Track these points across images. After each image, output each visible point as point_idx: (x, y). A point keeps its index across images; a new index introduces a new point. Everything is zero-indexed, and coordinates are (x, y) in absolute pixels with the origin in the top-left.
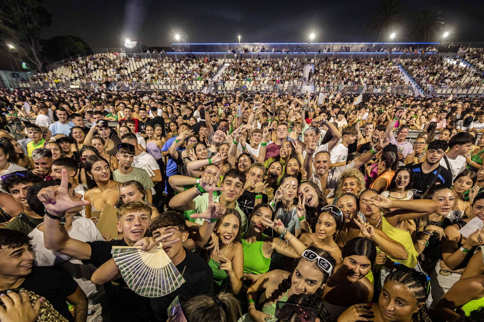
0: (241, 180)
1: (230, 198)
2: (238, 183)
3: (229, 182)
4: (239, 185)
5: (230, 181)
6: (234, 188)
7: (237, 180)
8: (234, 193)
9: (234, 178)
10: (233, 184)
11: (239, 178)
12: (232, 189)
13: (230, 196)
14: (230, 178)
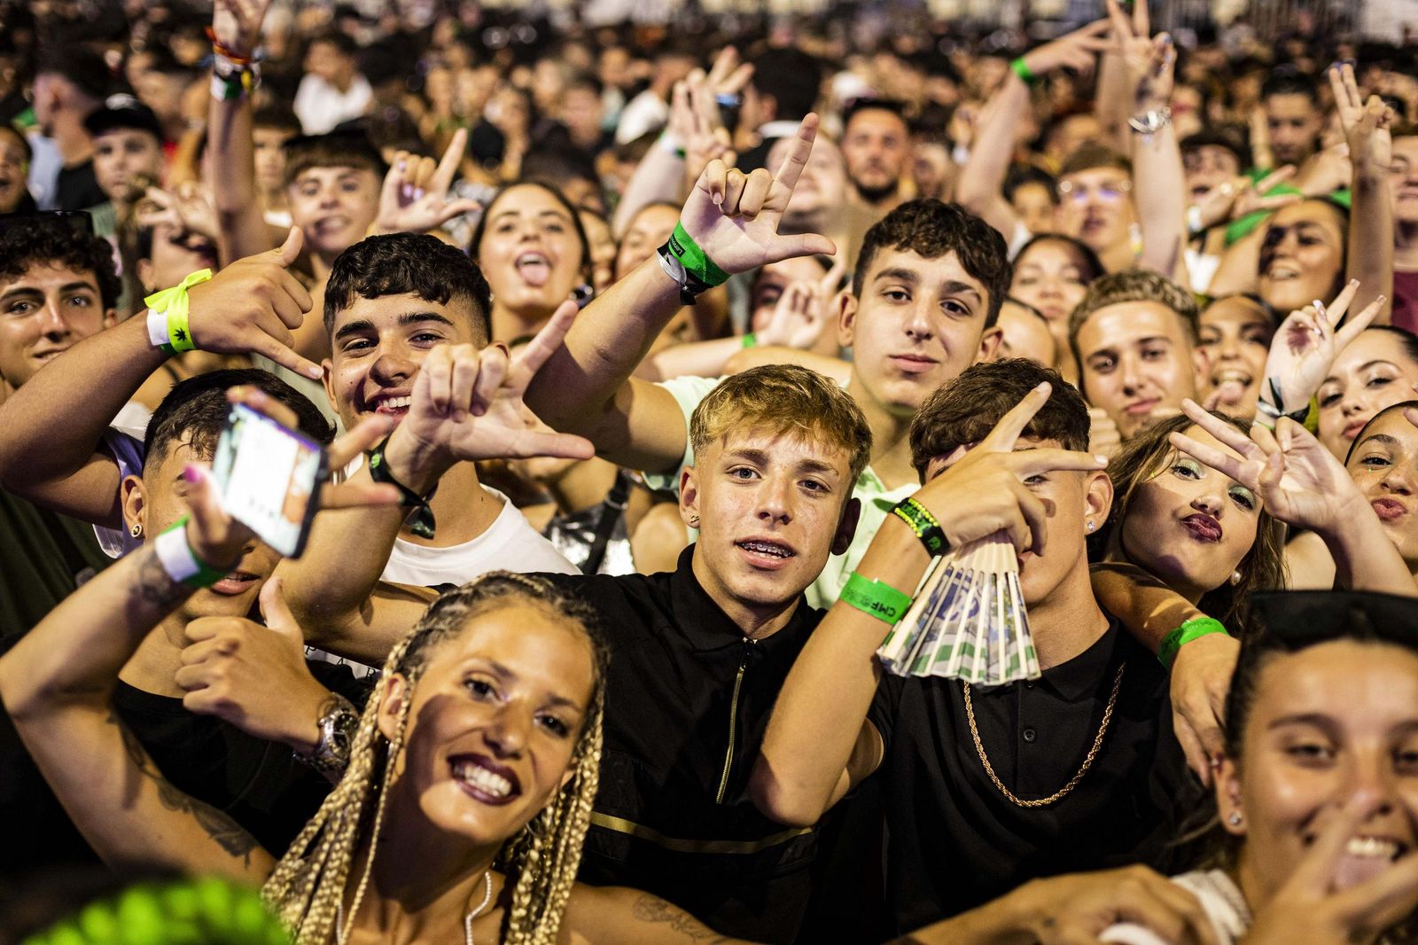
0: (971, 269)
1: (909, 386)
2: (957, 287)
3: (895, 285)
4: (964, 297)
5: (900, 274)
6: (930, 318)
7: (949, 267)
8: (932, 349)
9: (927, 253)
10: (926, 293)
11: (961, 254)
12: (920, 324)
13: (909, 375)
14: (907, 260)
